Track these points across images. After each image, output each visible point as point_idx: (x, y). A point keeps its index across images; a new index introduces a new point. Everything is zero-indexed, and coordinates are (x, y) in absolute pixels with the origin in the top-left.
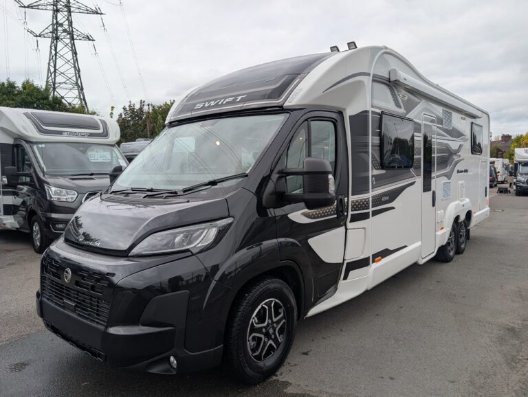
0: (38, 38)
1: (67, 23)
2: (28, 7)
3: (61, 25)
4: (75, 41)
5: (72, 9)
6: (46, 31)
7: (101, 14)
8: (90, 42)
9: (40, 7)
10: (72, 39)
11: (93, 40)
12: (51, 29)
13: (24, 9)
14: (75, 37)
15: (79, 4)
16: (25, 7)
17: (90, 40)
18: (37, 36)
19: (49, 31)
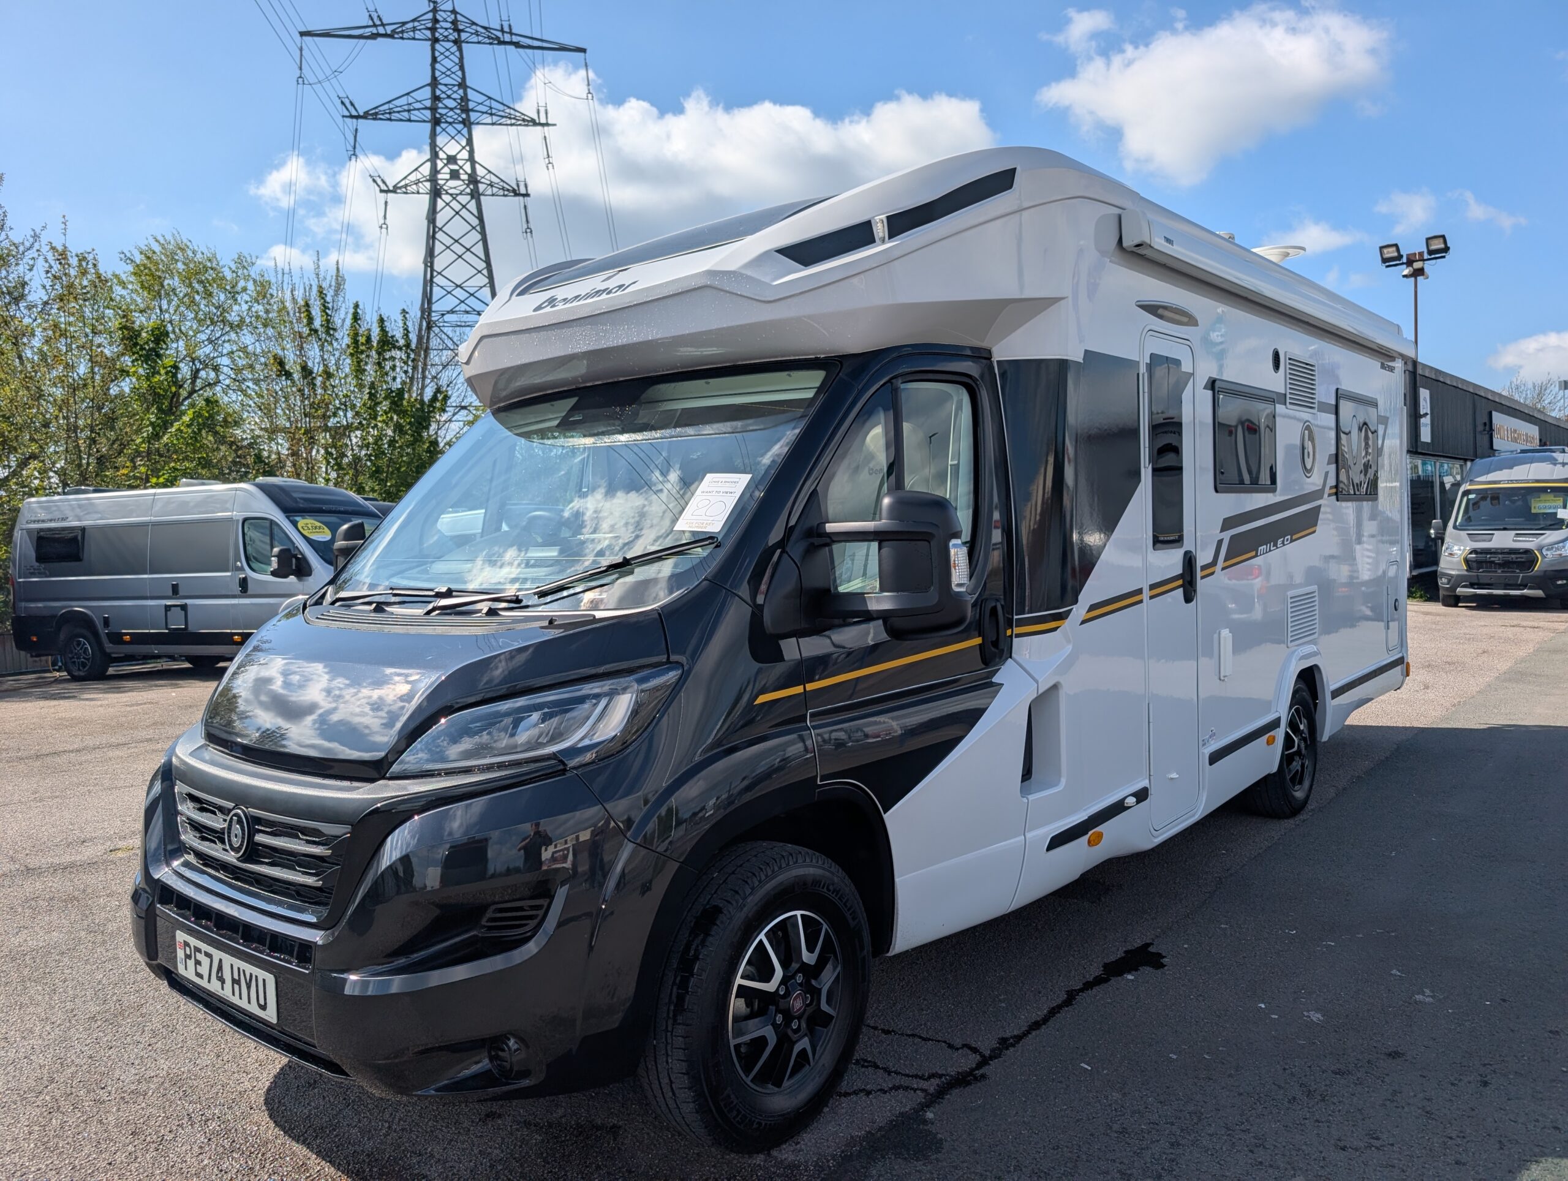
0: (390, 195)
1: (465, 154)
2: (366, 116)
3: (452, 159)
4: (482, 198)
5: (473, 116)
6: (413, 178)
7: (547, 124)
8: (517, 198)
9: (395, 116)
10: (475, 195)
11: (527, 195)
12: (426, 170)
13: (354, 120)
14: (481, 187)
15: (494, 104)
16: (357, 117)
17: (516, 193)
18: (387, 191)
19: (419, 176)
